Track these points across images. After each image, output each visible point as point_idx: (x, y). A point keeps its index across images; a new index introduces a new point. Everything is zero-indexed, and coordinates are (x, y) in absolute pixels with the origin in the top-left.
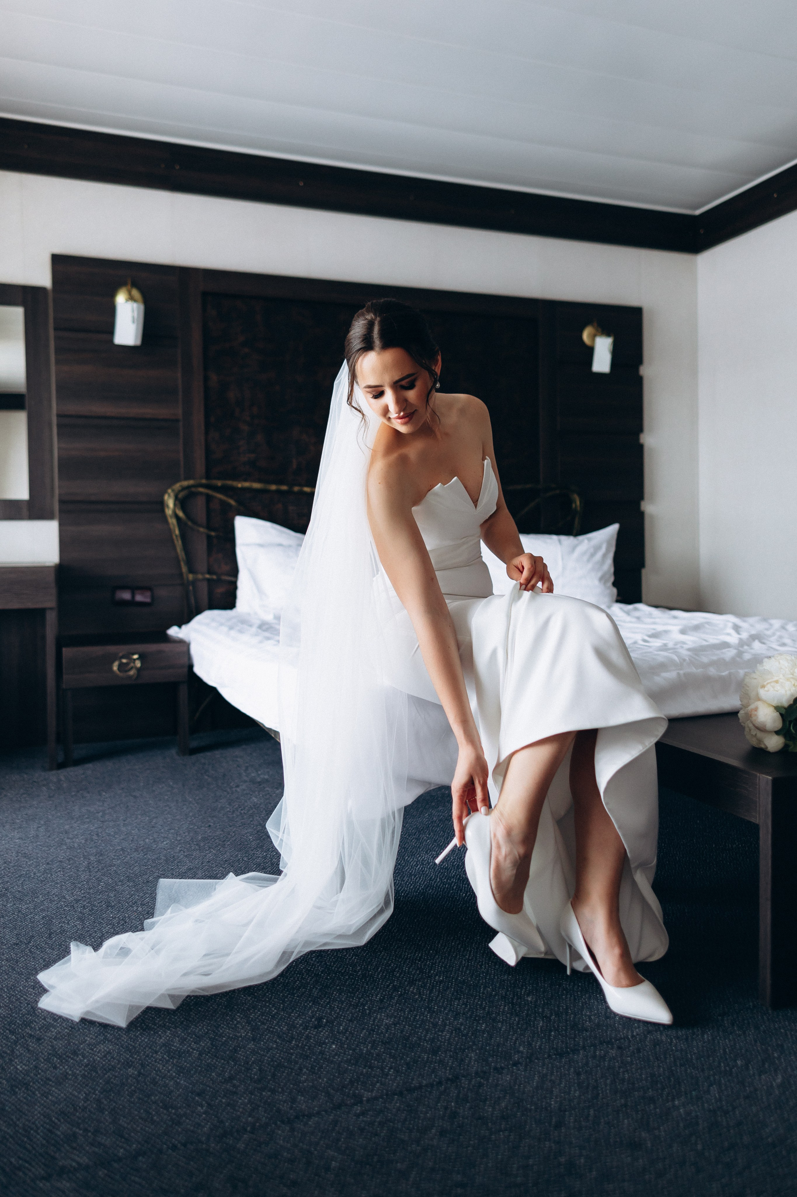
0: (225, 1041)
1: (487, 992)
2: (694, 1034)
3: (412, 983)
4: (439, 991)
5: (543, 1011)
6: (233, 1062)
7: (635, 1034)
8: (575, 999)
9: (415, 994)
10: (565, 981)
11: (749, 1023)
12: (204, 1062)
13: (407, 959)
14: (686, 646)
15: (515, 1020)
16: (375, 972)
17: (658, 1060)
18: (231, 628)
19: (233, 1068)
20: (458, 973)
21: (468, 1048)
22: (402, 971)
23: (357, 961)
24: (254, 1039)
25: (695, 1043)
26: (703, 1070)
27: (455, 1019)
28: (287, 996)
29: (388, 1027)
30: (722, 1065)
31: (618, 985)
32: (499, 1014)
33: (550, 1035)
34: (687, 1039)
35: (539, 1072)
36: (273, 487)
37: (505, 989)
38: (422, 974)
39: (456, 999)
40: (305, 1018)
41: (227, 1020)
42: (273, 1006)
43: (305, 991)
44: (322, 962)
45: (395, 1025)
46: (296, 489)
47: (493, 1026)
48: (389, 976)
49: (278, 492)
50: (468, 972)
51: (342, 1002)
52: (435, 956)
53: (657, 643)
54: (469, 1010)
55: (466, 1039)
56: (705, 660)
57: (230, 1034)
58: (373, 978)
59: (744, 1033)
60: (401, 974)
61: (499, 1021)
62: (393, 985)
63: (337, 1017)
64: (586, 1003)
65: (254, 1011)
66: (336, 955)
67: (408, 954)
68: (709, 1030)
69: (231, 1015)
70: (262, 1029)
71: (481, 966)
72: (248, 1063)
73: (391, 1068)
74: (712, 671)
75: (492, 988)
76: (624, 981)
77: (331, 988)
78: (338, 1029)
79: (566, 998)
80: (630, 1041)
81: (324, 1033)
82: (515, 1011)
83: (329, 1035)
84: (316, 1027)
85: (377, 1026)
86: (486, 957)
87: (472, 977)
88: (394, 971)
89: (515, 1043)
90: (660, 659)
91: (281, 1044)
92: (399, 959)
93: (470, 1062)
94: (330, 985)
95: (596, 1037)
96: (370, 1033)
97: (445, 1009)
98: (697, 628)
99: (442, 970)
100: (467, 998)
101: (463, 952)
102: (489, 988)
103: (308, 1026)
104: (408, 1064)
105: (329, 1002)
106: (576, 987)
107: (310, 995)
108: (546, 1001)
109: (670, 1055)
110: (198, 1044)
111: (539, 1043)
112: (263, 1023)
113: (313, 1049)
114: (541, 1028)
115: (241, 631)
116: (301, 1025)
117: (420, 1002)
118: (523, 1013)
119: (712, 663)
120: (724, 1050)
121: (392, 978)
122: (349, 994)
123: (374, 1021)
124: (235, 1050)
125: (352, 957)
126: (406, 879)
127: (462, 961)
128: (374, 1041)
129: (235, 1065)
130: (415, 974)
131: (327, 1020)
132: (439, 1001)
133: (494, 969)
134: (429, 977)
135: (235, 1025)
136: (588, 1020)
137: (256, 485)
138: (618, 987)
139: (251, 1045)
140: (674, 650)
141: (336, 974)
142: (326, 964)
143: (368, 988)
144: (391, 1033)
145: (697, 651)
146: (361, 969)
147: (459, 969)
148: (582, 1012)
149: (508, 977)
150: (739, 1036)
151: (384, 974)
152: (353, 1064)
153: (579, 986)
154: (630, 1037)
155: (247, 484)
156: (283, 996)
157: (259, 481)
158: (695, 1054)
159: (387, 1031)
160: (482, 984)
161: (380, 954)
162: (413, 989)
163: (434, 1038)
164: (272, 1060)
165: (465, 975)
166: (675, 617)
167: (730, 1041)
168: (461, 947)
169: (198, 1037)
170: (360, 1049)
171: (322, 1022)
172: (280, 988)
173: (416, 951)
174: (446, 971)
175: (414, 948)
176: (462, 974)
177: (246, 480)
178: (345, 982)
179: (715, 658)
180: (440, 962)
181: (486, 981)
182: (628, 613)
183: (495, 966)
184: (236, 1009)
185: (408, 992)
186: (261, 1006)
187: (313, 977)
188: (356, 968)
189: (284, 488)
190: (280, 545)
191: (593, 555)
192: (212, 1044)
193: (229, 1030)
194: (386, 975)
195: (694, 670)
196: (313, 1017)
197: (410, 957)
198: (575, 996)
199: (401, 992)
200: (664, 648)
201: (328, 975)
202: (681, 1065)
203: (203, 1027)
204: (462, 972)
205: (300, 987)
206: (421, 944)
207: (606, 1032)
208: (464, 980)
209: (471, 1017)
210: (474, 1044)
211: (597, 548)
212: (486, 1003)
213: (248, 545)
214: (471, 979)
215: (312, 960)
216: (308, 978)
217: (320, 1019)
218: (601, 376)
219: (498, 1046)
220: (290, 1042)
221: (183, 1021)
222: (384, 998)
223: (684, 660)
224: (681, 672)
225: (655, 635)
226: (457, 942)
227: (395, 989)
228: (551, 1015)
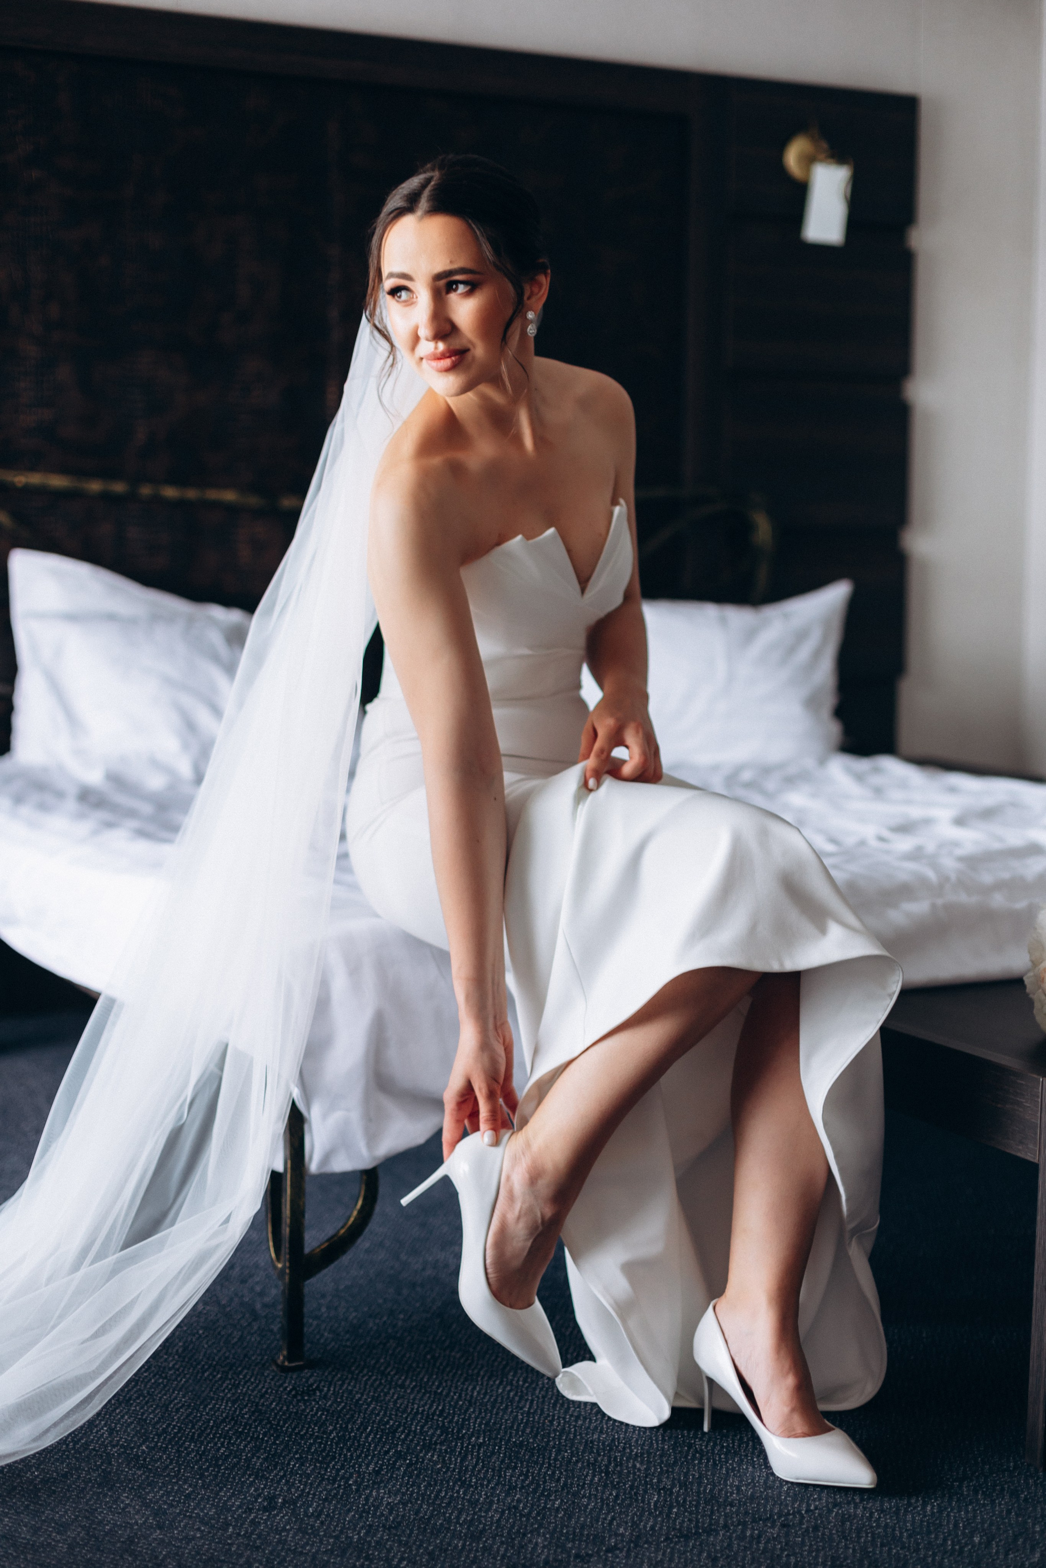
0: (110, 1530)
1: (563, 1458)
2: (909, 1504)
3: (428, 1447)
4: (478, 1458)
5: (660, 1481)
6: (130, 1556)
7: (812, 1508)
8: (715, 1464)
9: (436, 1463)
10: (699, 1441)
11: (1002, 1489)
12: (79, 1558)
13: (417, 1413)
14: (959, 852)
15: (611, 1494)
16: (362, 1433)
17: (846, 1540)
18: (18, 800)
19: (132, 1564)
20: (511, 1433)
21: (531, 1532)
22: (410, 1431)
23: (326, 1418)
24: (160, 1527)
25: (909, 1517)
26: (917, 1550)
27: (508, 1494)
28: (207, 1469)
29: (391, 1508)
30: (949, 1543)
31: (790, 1433)
32: (583, 1487)
33: (670, 1512)
34: (897, 1513)
35: (650, 1559)
36: (95, 486)
37: (594, 1453)
38: (447, 1435)
39: (508, 1468)
40: (245, 1498)
41: (107, 1503)
42: (185, 1482)
43: (238, 1462)
44: (261, 1421)
45: (405, 1505)
46: (146, 491)
47: (574, 1502)
48: (387, 1438)
49: (106, 497)
50: (528, 1431)
51: (308, 1476)
52: (467, 1409)
53: (904, 844)
54: (532, 1483)
55: (528, 1519)
56: (987, 878)
57: (116, 1521)
58: (359, 1441)
59: (993, 1502)
60: (407, 1435)
61: (584, 1496)
62: (396, 1451)
63: (300, 1496)
64: (733, 1469)
65: (152, 1489)
66: (287, 1410)
67: (419, 1407)
68: (936, 1500)
69: (111, 1496)
70: (171, 1514)
71: (551, 1422)
72: (156, 1558)
73: (402, 1559)
74: (998, 900)
75: (572, 1452)
76: (800, 1428)
77: (284, 1457)
78: (306, 1512)
79: (700, 1463)
80: (802, 1517)
81: (281, 1518)
82: (612, 1482)
83: (290, 1519)
84: (265, 1509)
85: (373, 1506)
86: (560, 1409)
87: (535, 1437)
88: (395, 1431)
89: (611, 1523)
90: (903, 877)
91: (209, 1532)
92: (403, 1414)
93: (534, 1548)
94: (281, 1453)
95: (746, 1513)
96: (361, 1517)
97: (489, 1482)
98: (988, 814)
99: (481, 1428)
100: (528, 1466)
101: (519, 1402)
102: (566, 1452)
103: (252, 1509)
104: (431, 1554)
105: (285, 1475)
106: (718, 1448)
107: (248, 1467)
108: (665, 1468)
109: (867, 1534)
110: (62, 1534)
111: (650, 1523)
112: (171, 1506)
113: (266, 1538)
114: (656, 1503)
115: (43, 807)
116: (240, 1507)
117: (445, 1473)
118: (625, 1485)
119: (999, 886)
120: (956, 1525)
121: (393, 1441)
122: (318, 1465)
123: (367, 1499)
124: (131, 1540)
125: (316, 1413)
126: (405, 1292)
127: (517, 1416)
128: (370, 1526)
129: (134, 1561)
130: (433, 1435)
131: (284, 1500)
132: (479, 1471)
133: (575, 1426)
134: (458, 1438)
135: (123, 1509)
136: (735, 1492)
137: (58, 482)
138: (789, 1437)
139: (157, 1534)
140: (933, 861)
141: (290, 1436)
142: (270, 1422)
143: (351, 1455)
144: (398, 1515)
145: (974, 861)
146: (335, 1428)
147: (512, 1427)
148: (725, 1481)
149: (599, 1436)
150: (984, 1505)
151: (378, 1436)
152: (337, 1556)
153: (723, 1447)
154: (803, 1512)
155: (35, 479)
156: (200, 1468)
157: (63, 470)
158: (907, 1530)
159: (390, 1513)
160: (554, 1447)
161: (368, 1407)
162: (432, 1456)
163: (472, 1519)
164: (198, 1553)
165: (522, 1435)
166: (952, 790)
167: (967, 1512)
168: (516, 1395)
169: (61, 1526)
170: (347, 1537)
171: (276, 1503)
172: (193, 1458)
173: (433, 1402)
174: (489, 1431)
175: (429, 1398)
176: (517, 1433)
177: (33, 468)
178: (309, 1448)
179: (1006, 875)
180: (476, 1418)
181: (560, 1443)
182: (859, 778)
183: (576, 1421)
184: (119, 1487)
185: (423, 1460)
186: (162, 1483)
187: (249, 1442)
188: (327, 1428)
189: (119, 487)
190: (111, 617)
191: (792, 650)
192: (88, 1534)
193: (114, 1515)
194: (381, 1438)
195: (963, 898)
196: (259, 1495)
197: (423, 1411)
198: (714, 1461)
199: (411, 1460)
200: (916, 855)
201: (276, 1438)
202: (882, 1545)
203: (66, 1512)
204: (517, 1431)
205: (227, 1457)
206: (442, 1391)
207: (765, 1507)
208: (522, 1442)
209: (535, 1491)
210: (541, 1526)
211: (801, 636)
212: (561, 1473)
213: (41, 616)
214: (534, 1440)
215: (243, 1417)
216: (241, 1442)
217: (272, 1499)
218: (822, 250)
219: (582, 1527)
220: (226, 1530)
221: (28, 1506)
222: (381, 1469)
223: (947, 879)
224: (940, 902)
225: (905, 828)
226: (508, 1388)
227: (399, 1455)
228: (673, 1485)
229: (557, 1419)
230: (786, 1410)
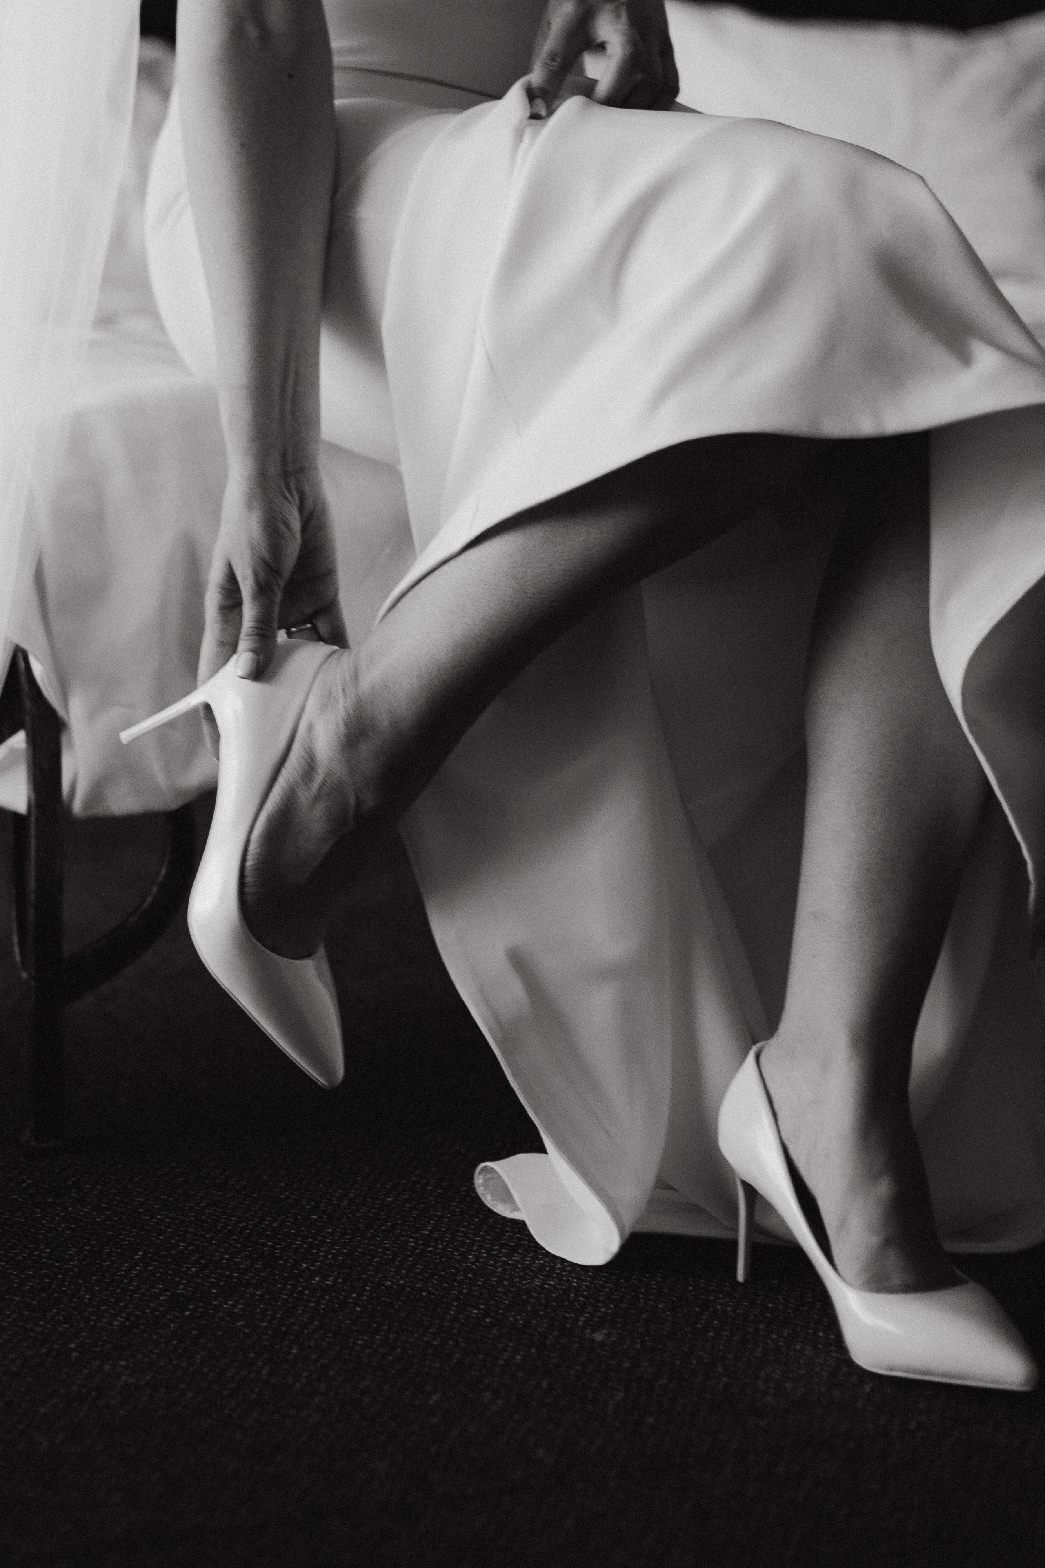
76: (899, 1275)
229: (478, 1251)
230: (875, 1240)
